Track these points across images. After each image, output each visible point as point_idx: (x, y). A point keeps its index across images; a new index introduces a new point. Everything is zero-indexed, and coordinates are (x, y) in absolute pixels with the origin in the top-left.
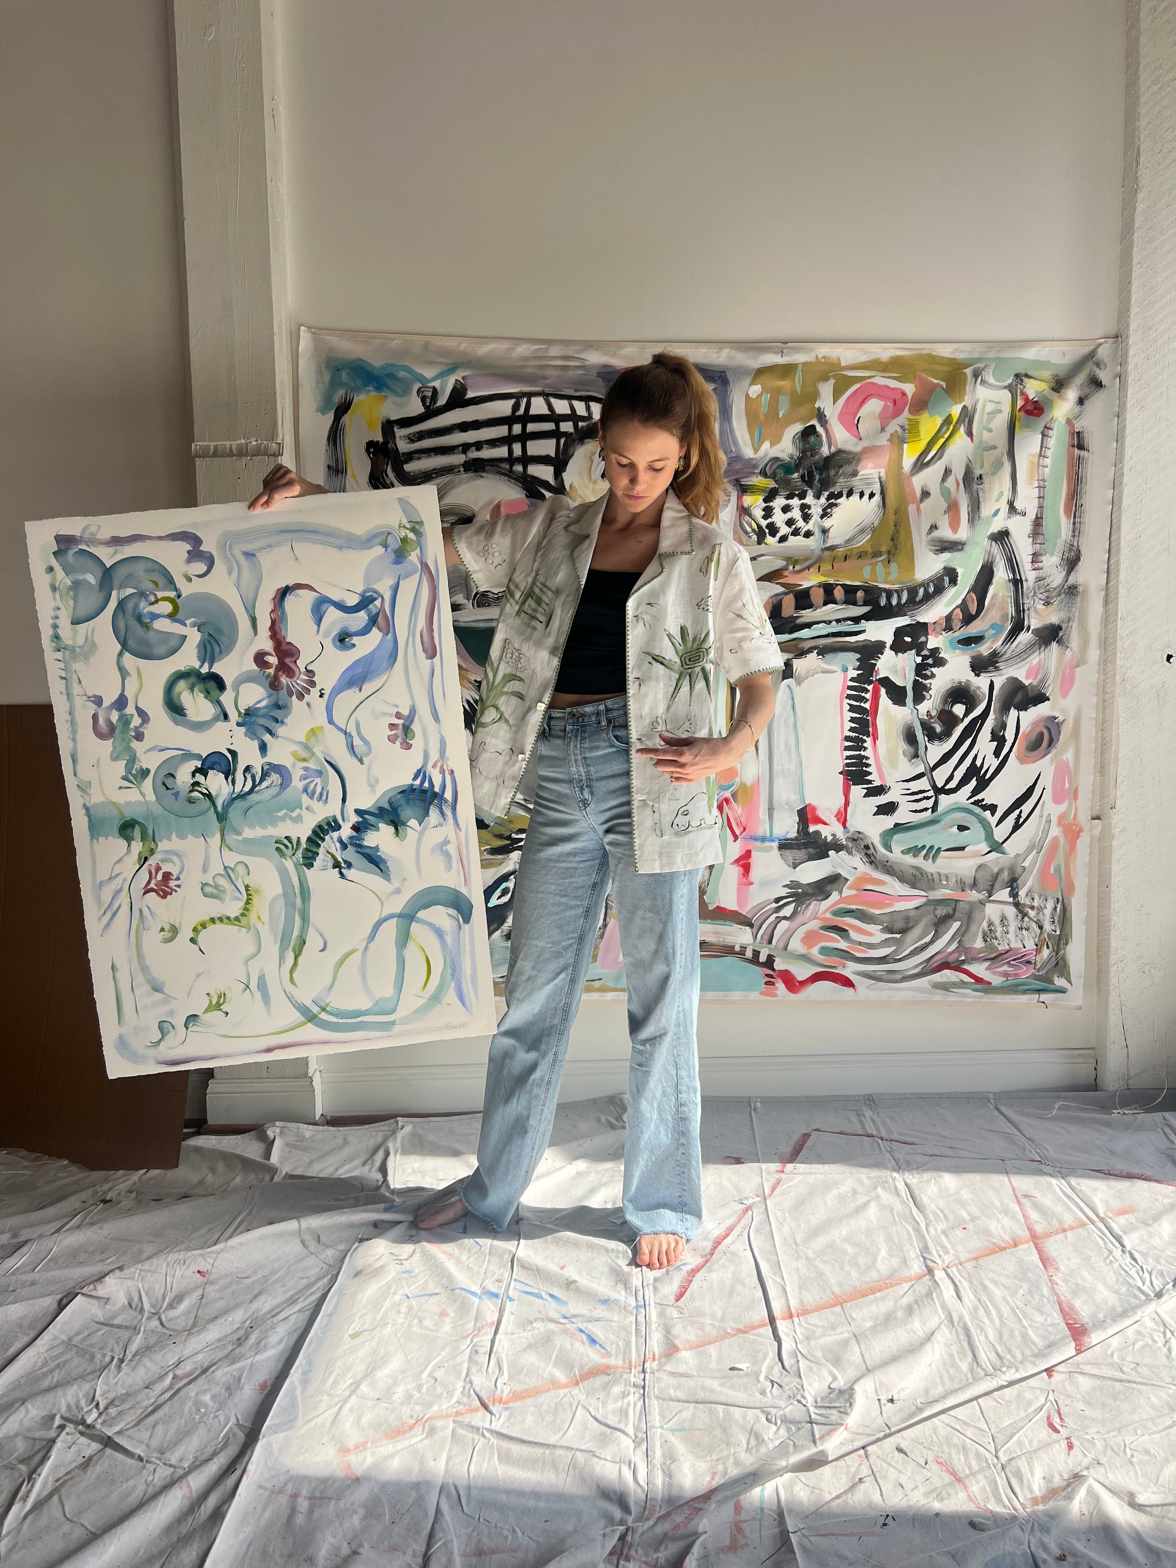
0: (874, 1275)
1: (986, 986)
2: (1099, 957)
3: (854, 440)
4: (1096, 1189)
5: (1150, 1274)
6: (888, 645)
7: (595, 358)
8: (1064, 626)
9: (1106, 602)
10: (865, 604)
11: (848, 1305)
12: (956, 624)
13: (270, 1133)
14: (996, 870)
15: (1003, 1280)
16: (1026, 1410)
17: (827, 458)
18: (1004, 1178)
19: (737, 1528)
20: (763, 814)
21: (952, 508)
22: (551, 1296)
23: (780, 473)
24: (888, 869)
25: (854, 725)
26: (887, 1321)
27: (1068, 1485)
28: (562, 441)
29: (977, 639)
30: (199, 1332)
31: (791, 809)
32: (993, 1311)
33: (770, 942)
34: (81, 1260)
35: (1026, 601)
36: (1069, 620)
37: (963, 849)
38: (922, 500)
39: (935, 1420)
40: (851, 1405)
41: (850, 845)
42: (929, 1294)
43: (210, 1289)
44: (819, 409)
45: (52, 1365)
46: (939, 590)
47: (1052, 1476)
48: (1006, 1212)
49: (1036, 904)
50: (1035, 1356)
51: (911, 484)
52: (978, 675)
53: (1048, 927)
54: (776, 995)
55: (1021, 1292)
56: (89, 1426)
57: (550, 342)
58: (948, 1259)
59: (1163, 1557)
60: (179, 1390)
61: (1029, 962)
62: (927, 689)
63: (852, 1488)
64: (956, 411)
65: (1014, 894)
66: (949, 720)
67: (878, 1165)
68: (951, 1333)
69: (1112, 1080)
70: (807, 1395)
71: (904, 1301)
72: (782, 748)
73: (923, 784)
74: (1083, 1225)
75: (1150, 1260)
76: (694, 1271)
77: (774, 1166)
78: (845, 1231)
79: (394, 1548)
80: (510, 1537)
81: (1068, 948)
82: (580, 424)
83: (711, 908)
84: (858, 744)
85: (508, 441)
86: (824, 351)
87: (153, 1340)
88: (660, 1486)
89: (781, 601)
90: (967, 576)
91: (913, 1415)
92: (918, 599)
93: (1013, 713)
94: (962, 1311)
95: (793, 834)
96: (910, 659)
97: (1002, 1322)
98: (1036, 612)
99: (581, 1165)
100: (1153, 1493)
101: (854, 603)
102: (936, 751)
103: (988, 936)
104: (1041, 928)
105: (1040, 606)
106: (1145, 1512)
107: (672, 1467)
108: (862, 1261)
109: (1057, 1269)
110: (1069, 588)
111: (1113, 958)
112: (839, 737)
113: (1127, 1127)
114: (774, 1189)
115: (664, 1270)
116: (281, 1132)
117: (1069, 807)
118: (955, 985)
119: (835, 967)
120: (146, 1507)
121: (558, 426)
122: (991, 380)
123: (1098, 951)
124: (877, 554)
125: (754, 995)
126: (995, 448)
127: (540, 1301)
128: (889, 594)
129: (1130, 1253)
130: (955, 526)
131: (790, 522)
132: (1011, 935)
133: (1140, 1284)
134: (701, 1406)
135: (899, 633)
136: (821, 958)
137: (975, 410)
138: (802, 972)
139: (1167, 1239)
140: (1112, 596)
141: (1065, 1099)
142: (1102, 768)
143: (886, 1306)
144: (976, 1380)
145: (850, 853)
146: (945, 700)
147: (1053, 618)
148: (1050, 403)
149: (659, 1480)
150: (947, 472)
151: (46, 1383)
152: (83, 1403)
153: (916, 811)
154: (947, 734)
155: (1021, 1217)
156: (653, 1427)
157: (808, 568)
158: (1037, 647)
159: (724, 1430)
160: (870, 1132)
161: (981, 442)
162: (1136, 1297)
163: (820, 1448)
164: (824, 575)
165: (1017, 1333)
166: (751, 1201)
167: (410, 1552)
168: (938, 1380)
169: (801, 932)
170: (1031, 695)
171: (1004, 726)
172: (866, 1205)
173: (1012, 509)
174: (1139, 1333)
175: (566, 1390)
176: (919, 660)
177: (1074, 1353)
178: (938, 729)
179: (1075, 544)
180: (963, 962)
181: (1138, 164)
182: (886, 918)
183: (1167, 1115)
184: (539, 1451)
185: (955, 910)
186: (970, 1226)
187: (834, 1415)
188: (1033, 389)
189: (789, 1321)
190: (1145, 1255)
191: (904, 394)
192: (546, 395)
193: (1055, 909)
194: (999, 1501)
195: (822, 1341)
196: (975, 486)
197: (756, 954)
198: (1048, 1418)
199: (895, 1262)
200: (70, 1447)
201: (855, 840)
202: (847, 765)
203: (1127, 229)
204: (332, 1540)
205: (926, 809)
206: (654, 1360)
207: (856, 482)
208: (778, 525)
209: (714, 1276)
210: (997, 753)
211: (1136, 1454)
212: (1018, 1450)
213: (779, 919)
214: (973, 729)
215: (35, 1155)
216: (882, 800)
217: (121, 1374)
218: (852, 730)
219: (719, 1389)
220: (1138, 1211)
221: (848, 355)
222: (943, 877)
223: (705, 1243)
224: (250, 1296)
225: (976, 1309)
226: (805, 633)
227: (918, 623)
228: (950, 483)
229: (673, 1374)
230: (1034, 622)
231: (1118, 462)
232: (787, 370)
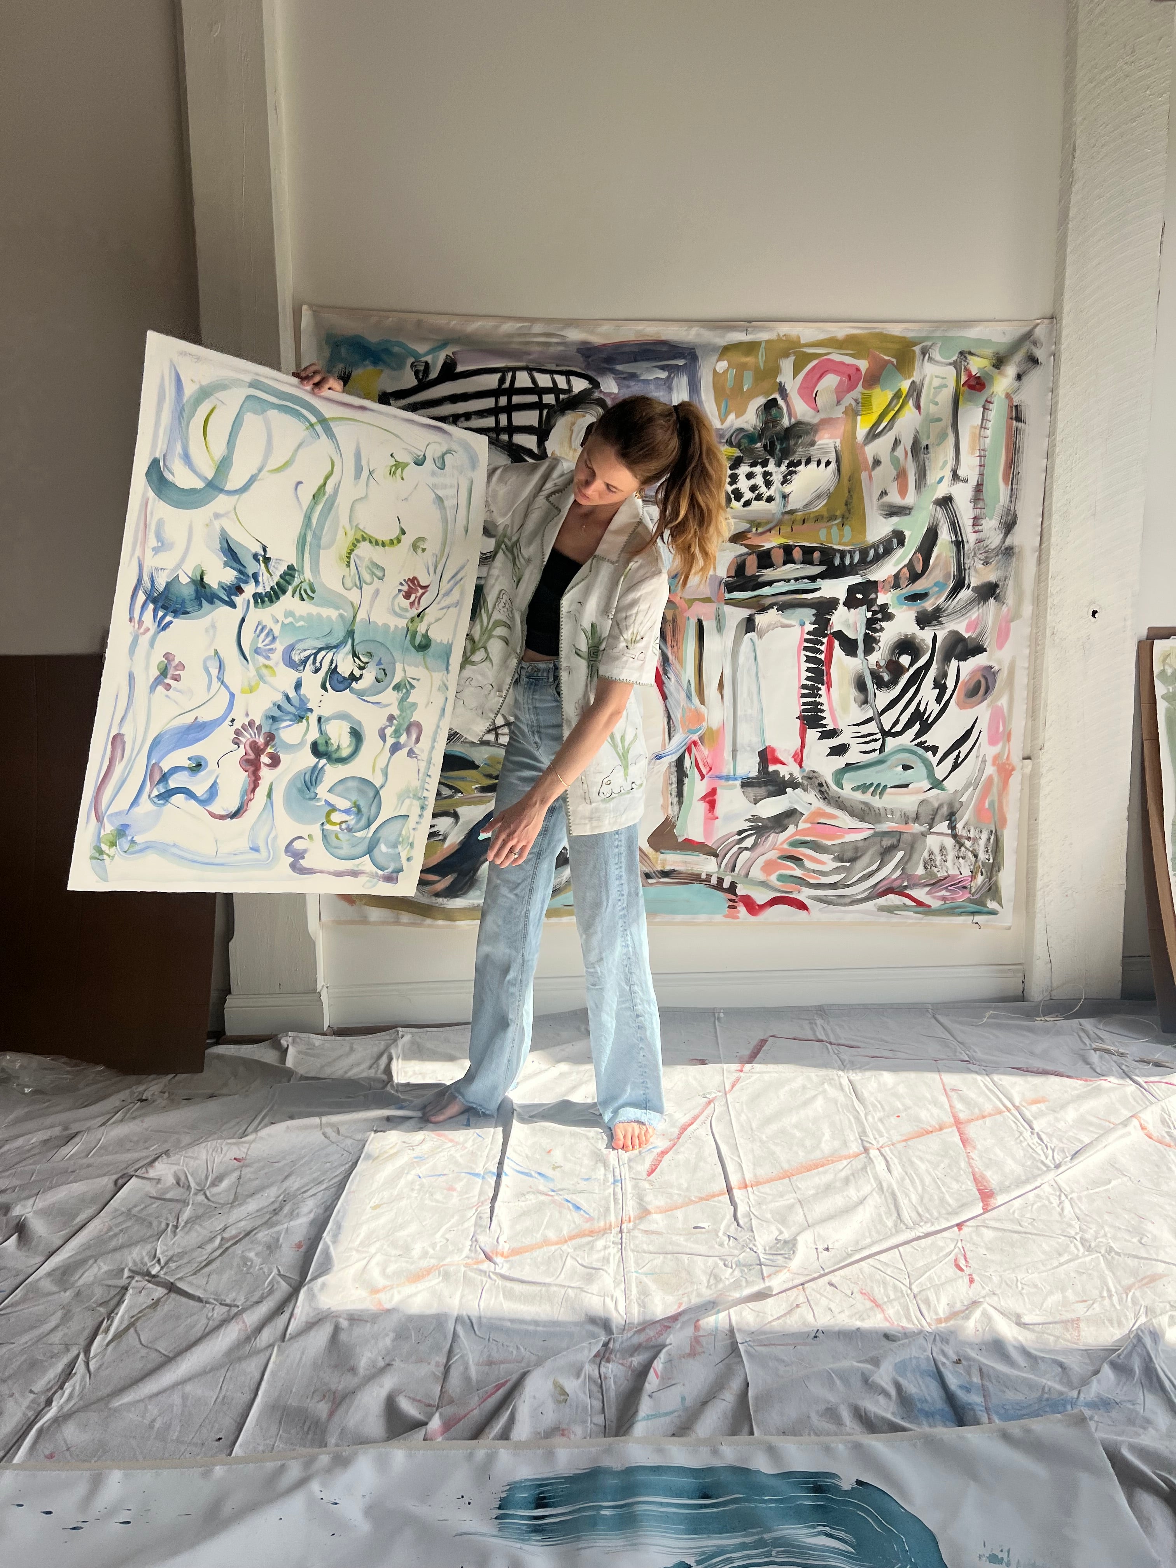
0: (817, 1154)
1: (926, 909)
2: (1028, 883)
3: (811, 412)
4: (1015, 1083)
5: (1053, 1150)
6: (841, 602)
7: (575, 335)
8: (1001, 584)
9: (1039, 561)
10: (821, 564)
11: (795, 1178)
12: (904, 582)
13: (284, 1042)
14: (936, 805)
15: (928, 1157)
16: (937, 1255)
17: (787, 429)
18: (936, 1076)
19: (696, 1340)
20: (727, 755)
21: (901, 475)
22: (540, 1174)
23: (745, 442)
24: (840, 804)
25: (810, 675)
26: (828, 1189)
27: (967, 1309)
28: (545, 412)
29: (921, 596)
30: (240, 1205)
31: (753, 750)
32: (917, 1181)
33: (733, 870)
34: (128, 1148)
35: (967, 561)
36: (1006, 578)
37: (907, 786)
38: (874, 468)
39: (862, 1263)
40: (794, 1252)
41: (806, 783)
42: (864, 1168)
43: (245, 1171)
44: (780, 383)
45: (116, 1230)
46: (888, 551)
47: (955, 1303)
48: (935, 1102)
49: (971, 835)
50: (949, 1213)
51: (864, 453)
52: (922, 629)
53: (982, 856)
54: (737, 918)
55: (942, 1165)
56: (154, 1276)
57: (533, 320)
58: (882, 1141)
59: (1040, 1361)
60: (227, 1249)
61: (965, 887)
62: (877, 641)
63: (790, 1312)
64: (905, 385)
65: (952, 827)
66: (896, 670)
67: (825, 1065)
68: (880, 1197)
69: (1037, 992)
70: (757, 1243)
71: (843, 1174)
72: (745, 695)
73: (872, 727)
74: (1000, 1112)
75: (1054, 1140)
76: (664, 1153)
77: (735, 1066)
78: (794, 1119)
79: (420, 1361)
80: (515, 1352)
81: (1000, 874)
82: (561, 396)
83: (680, 840)
84: (813, 691)
85: (495, 412)
86: (785, 329)
87: (200, 1211)
88: (636, 1315)
89: (744, 561)
90: (914, 538)
91: (845, 1259)
92: (869, 559)
93: (954, 663)
94: (891, 1181)
95: (754, 773)
96: (861, 614)
97: (923, 1189)
98: (976, 571)
99: (564, 1067)
100: (1037, 1315)
101: (811, 563)
102: (883, 698)
103: (929, 864)
104: (976, 856)
105: (979, 565)
106: (1028, 1329)
107: (646, 1300)
108: (808, 1143)
109: (974, 1148)
110: (1006, 549)
111: (1039, 884)
112: (797, 685)
113: (1047, 1032)
114: (733, 1085)
115: (636, 1152)
116: (294, 1042)
117: (1003, 747)
118: (898, 908)
119: (791, 892)
120: (209, 1337)
121: (540, 398)
122: (937, 357)
123: (1027, 878)
124: (832, 518)
125: (719, 918)
126: (939, 420)
127: (531, 1179)
128: (843, 554)
129: (1038, 1134)
130: (903, 492)
131: (753, 488)
132: (949, 864)
133: (1043, 1158)
134: (669, 1256)
135: (851, 590)
136: (778, 884)
137: (923, 385)
138: (761, 896)
139: (1071, 1123)
140: (1044, 557)
141: (995, 1009)
142: (1033, 713)
143: (828, 1177)
144: (898, 1232)
145: (805, 790)
146: (892, 653)
147: (992, 576)
148: (991, 378)
149: (635, 1310)
150: (897, 442)
151: (113, 1244)
152: (146, 1259)
153: (865, 752)
154: (894, 682)
155: (947, 1106)
156: (629, 1272)
157: (770, 530)
158: (976, 603)
159: (689, 1273)
160: (820, 1037)
161: (928, 414)
162: (1039, 1169)
163: (767, 1284)
164: (783, 537)
165: (936, 1197)
166: (713, 1095)
167: (433, 1363)
168: (867, 1234)
169: (761, 861)
170: (970, 647)
171: (945, 675)
172: (814, 1097)
173: (955, 476)
174: (1038, 1196)
175: (557, 1247)
176: (869, 615)
177: (981, 1211)
178: (886, 677)
179: (1012, 509)
180: (906, 887)
181: (1074, 158)
182: (837, 848)
183: (1082, 1021)
184: (536, 1289)
185: (899, 841)
186: (903, 1115)
187: (780, 1260)
188: (976, 365)
189: (743, 1191)
190: (1050, 1136)
191: (858, 370)
192: (530, 370)
193: (989, 839)
194: (909, 1320)
195: (772, 1206)
196: (922, 456)
197: (720, 881)
198: (956, 1260)
199: (837, 1143)
200: (140, 1292)
201: (810, 778)
202: (804, 711)
203: (1063, 218)
204: (369, 1355)
205: (874, 750)
206: (630, 1221)
207: (814, 451)
208: (742, 491)
209: (681, 1157)
210: (938, 700)
211: (1025, 1287)
212: (928, 1283)
213: (741, 850)
214: (917, 678)
215: (74, 1061)
216: (835, 742)
217: (176, 1238)
218: (808, 679)
219: (685, 1243)
220: (1048, 1101)
221: (807, 333)
222: (888, 811)
223: (673, 1130)
224: (281, 1177)
225: (903, 1179)
226: (766, 591)
227: (869, 581)
228: (900, 452)
229: (646, 1232)
230: (974, 580)
231: (1051, 434)
232: (751, 347)
